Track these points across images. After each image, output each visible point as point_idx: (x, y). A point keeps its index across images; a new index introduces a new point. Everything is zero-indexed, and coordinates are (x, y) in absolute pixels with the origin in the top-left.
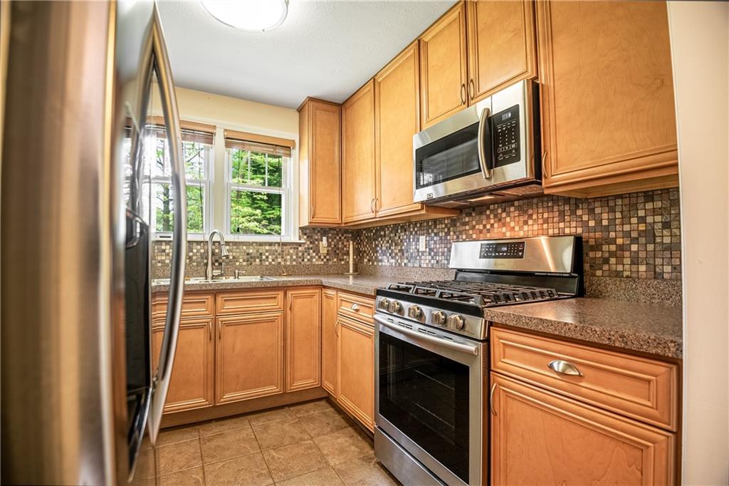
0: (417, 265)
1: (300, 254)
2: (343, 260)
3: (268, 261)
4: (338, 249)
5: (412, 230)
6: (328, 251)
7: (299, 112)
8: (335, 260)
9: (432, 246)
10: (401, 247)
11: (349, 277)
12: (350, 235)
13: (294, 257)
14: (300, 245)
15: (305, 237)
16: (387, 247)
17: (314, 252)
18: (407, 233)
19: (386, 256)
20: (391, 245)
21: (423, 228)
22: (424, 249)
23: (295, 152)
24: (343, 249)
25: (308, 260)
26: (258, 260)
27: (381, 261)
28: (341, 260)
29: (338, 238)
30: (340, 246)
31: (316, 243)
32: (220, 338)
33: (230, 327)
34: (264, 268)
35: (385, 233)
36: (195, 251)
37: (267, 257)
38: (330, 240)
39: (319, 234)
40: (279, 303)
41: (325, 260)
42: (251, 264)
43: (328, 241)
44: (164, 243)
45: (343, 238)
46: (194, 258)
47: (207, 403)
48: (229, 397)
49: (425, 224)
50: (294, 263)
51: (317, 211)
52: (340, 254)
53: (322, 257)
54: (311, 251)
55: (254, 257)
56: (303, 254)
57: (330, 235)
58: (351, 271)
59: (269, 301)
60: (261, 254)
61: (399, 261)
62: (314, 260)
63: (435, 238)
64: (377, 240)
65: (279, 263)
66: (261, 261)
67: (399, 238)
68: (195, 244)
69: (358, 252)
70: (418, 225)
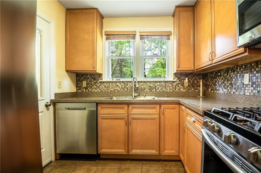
0: (242, 93)
1: (174, 87)
2: (197, 89)
3: (159, 90)
4: (194, 84)
5: (239, 70)
6: (189, 85)
7: (173, 17)
8: (193, 89)
9: (254, 81)
10: (231, 82)
11: (200, 99)
12: (201, 77)
13: (171, 88)
14: (174, 82)
15: (177, 78)
16: (222, 82)
17: (181, 85)
18: (235, 72)
19: (222, 87)
20: (224, 81)
21: (247, 69)
22: (248, 83)
23: (172, 37)
24: (197, 84)
25: (178, 89)
26: (154, 89)
27: (218, 90)
28: (196, 89)
29: (194, 78)
30: (196, 82)
31: (183, 81)
32: (130, 125)
33: (135, 120)
34: (157, 93)
35: (221, 74)
36: (129, 85)
37: (158, 88)
38: (190, 79)
39: (184, 77)
40: (157, 111)
41: (187, 89)
42: (151, 91)
43: (188, 80)
44: (118, 82)
45: (197, 78)
46: (129, 88)
47: (125, 152)
48: (135, 151)
49: (249, 65)
50: (171, 91)
51: (181, 64)
52: (195, 86)
53: (186, 88)
54: (180, 85)
55: (153, 88)
56: (176, 87)
57: (190, 77)
58: (201, 95)
59: (152, 109)
60: (156, 87)
61: (230, 90)
62: (181, 89)
63: (257, 75)
64: (216, 78)
65: (164, 91)
66: (156, 89)
67: (230, 76)
68: (129, 83)
69: (205, 85)
70: (243, 67)
